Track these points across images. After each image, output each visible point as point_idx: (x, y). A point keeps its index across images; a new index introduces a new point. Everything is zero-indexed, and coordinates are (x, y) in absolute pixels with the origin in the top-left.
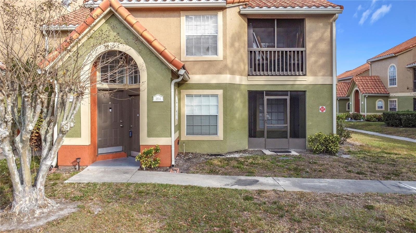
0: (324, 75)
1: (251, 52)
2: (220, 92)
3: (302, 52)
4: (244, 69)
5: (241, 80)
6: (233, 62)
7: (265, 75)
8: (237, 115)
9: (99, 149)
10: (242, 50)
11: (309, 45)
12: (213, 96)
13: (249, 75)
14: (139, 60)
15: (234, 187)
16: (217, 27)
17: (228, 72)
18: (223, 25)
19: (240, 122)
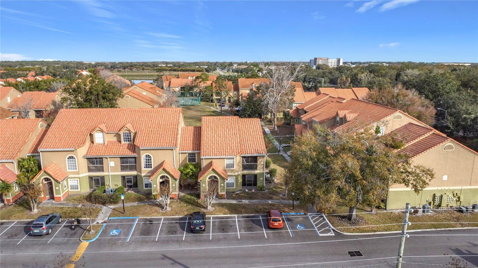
0: (262, 170)
1: (243, 164)
2: (235, 177)
3: (256, 164)
4: (241, 169)
5: (240, 173)
6: (238, 169)
7: (246, 170)
8: (239, 182)
10: (240, 165)
11: (258, 163)
12: (233, 178)
13: (242, 171)
14: (218, 178)
15: (238, 203)
16: (234, 161)
17: (236, 172)
19: (240, 183)
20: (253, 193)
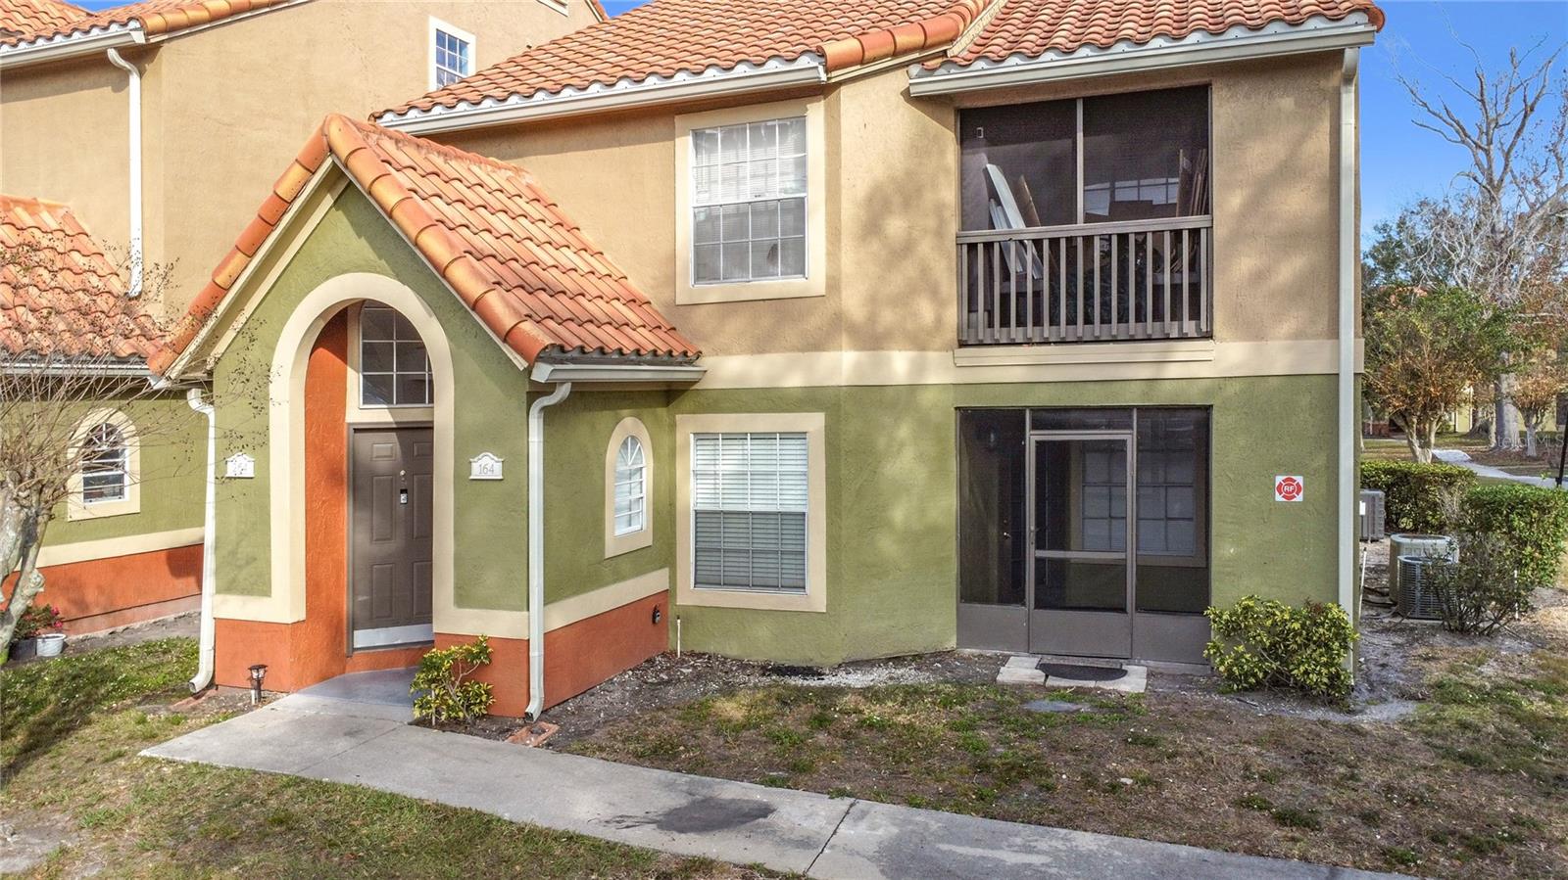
0: (1298, 335)
1: (972, 247)
2: (814, 422)
3: (1195, 233)
4: (939, 321)
5: (919, 367)
6: (873, 300)
7: (1030, 343)
8: (899, 514)
9: (356, 632)
10: (925, 248)
11: (1228, 201)
12: (786, 436)
13: (962, 344)
16: (801, 164)
17: (845, 339)
18: (828, 154)
19: (912, 538)
20: (1123, 708)
